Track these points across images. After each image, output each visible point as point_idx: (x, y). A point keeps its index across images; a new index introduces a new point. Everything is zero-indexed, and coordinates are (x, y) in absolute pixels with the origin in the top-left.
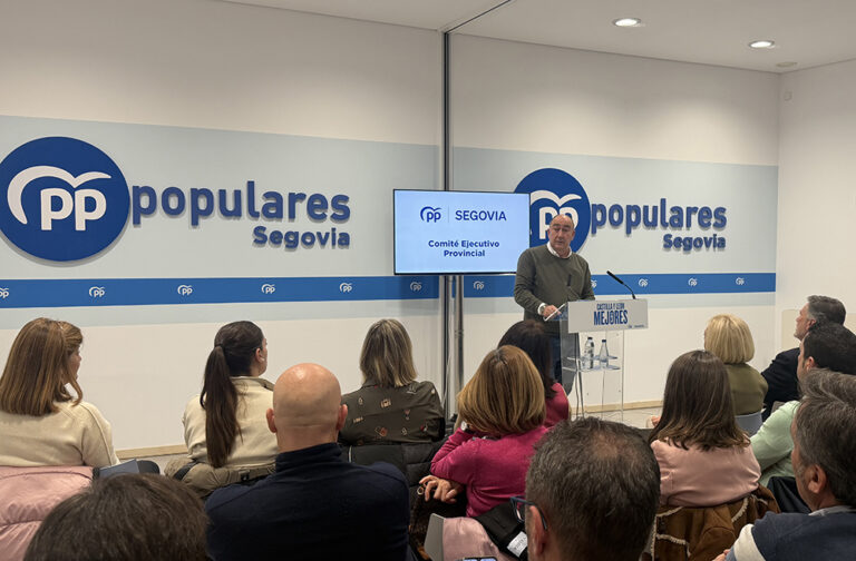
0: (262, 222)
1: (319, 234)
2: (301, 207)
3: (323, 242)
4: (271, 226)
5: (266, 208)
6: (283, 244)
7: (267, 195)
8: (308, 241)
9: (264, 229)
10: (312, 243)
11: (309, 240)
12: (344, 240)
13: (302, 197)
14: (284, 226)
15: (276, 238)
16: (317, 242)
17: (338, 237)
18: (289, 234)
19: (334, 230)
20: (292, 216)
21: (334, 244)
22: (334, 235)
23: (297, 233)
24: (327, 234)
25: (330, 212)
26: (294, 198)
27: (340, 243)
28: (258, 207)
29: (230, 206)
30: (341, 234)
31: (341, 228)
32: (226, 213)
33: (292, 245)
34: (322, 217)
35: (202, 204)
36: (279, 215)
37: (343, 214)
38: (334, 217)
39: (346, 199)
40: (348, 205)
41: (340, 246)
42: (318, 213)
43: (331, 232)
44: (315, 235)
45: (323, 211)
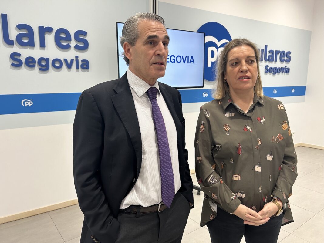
0: (16, 49)
1: (66, 60)
2: (50, 38)
3: (69, 67)
4: (25, 53)
5: (19, 38)
6: (37, 67)
7: (20, 27)
8: (57, 65)
9: (19, 55)
10: (61, 67)
11: (58, 64)
12: (85, 65)
13: (50, 30)
14: (36, 53)
15: (30, 62)
16: (64, 66)
17: (80, 63)
18: (41, 59)
19: (77, 57)
20: (43, 45)
21: (77, 68)
22: (77, 61)
23: (47, 60)
24: (72, 60)
25: (73, 43)
26: (43, 31)
27: (82, 67)
28: (13, 37)
30: (83, 61)
31: (83, 56)
33: (44, 68)
34: (68, 47)
36: (31, 44)
37: (84, 46)
38: (77, 47)
39: (85, 34)
40: (86, 38)
41: (83, 70)
42: (64, 43)
43: (75, 59)
44: (63, 61)
45: (68, 42)
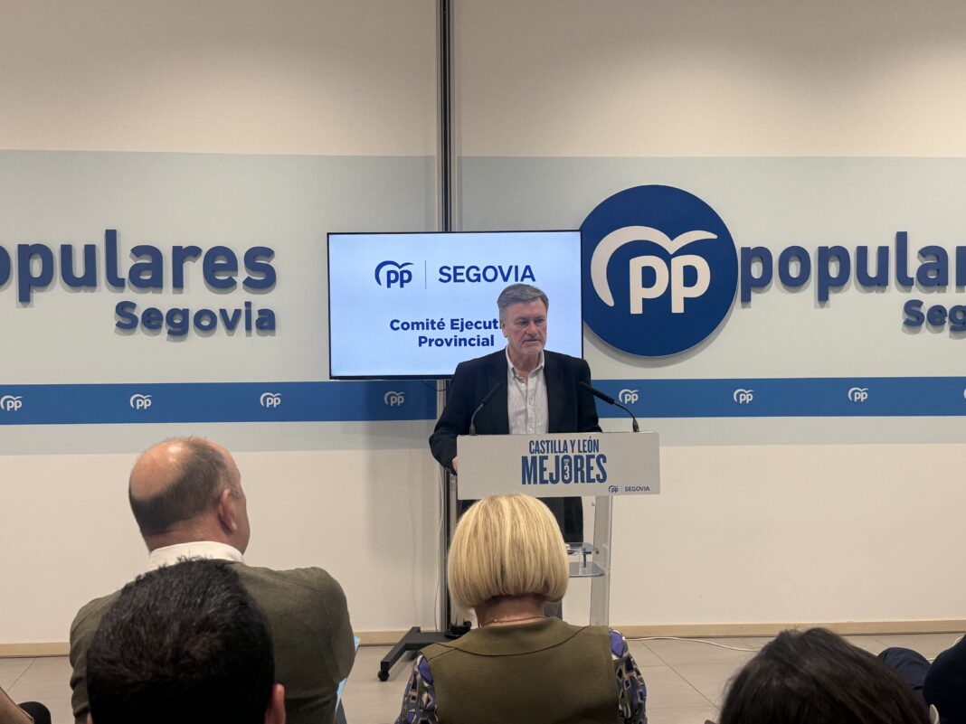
0: (129, 294)
1: (223, 312)
2: (194, 269)
3: (231, 326)
4: (144, 301)
5: (135, 272)
6: (165, 329)
7: (138, 251)
8: (206, 323)
9: (133, 305)
10: (213, 326)
11: (206, 321)
12: (267, 322)
13: (194, 252)
14: (164, 300)
15: (152, 319)
16: (220, 324)
17: (255, 316)
18: (173, 313)
19: (248, 304)
20: (178, 283)
21: (248, 327)
22: (248, 314)
23: (185, 313)
24: (237, 313)
25: (242, 275)
26: (182, 254)
27: (260, 326)
28: (124, 271)
29: (79, 270)
30: (261, 312)
31: (260, 301)
32: (72, 282)
33: (179, 331)
34: (229, 285)
35: (36, 268)
36: (156, 284)
37: (264, 278)
38: (249, 283)
39: (268, 253)
40: (272, 263)
41: (260, 331)
42: (222, 277)
43: (243, 309)
44: (218, 314)
45: (230, 273)
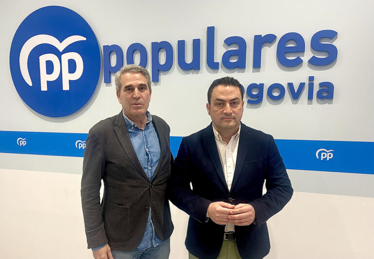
0: (222, 73)
1: (290, 85)
2: (269, 53)
3: (296, 96)
5: (227, 56)
6: (246, 99)
7: (229, 41)
8: (276, 94)
10: (281, 96)
12: (326, 92)
13: (269, 39)
14: (246, 77)
16: (287, 95)
17: (316, 89)
18: (252, 86)
19: (311, 79)
20: (257, 65)
21: (310, 97)
22: (311, 86)
23: (261, 86)
24: (302, 85)
25: (308, 55)
26: (261, 41)
27: (320, 96)
28: (218, 58)
29: (189, 59)
30: (321, 85)
31: (322, 76)
32: (186, 67)
33: (255, 101)
34: (298, 63)
35: (162, 58)
36: (241, 65)
37: (327, 57)
38: (314, 62)
39: (332, 35)
40: (335, 43)
41: (320, 101)
42: (291, 58)
43: (307, 82)
44: (286, 87)
45: (298, 55)
